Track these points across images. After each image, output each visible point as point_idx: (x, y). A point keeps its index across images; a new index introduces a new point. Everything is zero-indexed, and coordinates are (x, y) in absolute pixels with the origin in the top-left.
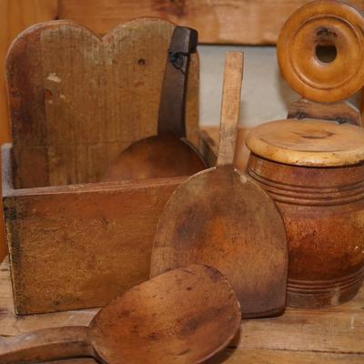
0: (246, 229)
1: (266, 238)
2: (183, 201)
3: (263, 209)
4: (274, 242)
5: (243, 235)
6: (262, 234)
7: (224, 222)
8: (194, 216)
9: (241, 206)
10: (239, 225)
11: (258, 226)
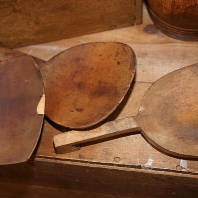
0: (177, 100)
1: (177, 85)
2: (176, 144)
3: (158, 93)
4: (177, 80)
5: (183, 101)
6: (176, 89)
7: (179, 115)
8: (184, 135)
9: (162, 107)
10: (177, 105)
11: (172, 93)
